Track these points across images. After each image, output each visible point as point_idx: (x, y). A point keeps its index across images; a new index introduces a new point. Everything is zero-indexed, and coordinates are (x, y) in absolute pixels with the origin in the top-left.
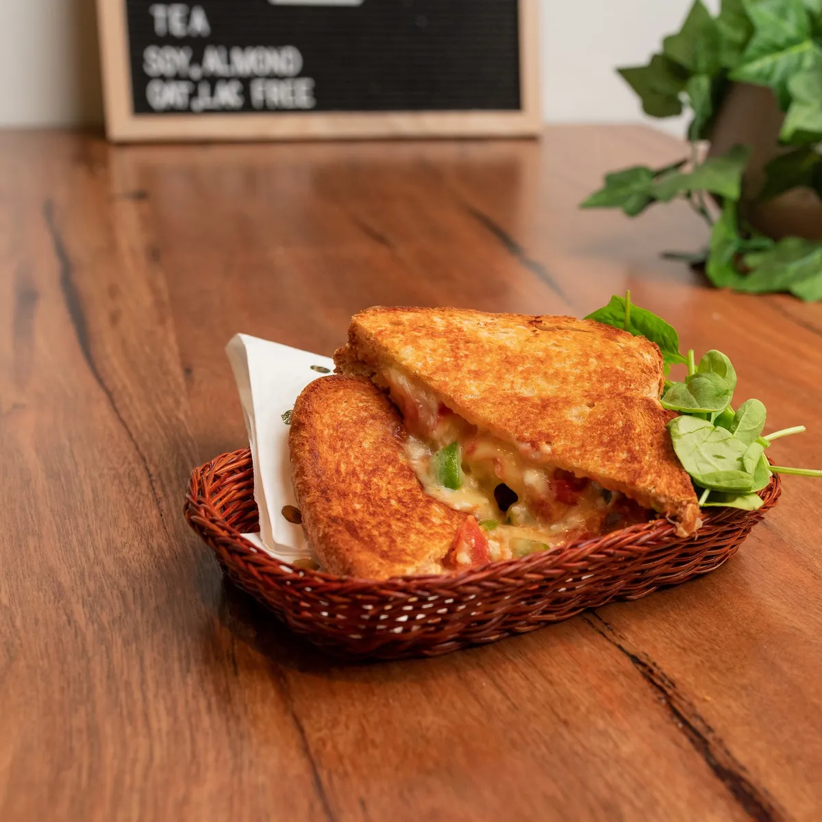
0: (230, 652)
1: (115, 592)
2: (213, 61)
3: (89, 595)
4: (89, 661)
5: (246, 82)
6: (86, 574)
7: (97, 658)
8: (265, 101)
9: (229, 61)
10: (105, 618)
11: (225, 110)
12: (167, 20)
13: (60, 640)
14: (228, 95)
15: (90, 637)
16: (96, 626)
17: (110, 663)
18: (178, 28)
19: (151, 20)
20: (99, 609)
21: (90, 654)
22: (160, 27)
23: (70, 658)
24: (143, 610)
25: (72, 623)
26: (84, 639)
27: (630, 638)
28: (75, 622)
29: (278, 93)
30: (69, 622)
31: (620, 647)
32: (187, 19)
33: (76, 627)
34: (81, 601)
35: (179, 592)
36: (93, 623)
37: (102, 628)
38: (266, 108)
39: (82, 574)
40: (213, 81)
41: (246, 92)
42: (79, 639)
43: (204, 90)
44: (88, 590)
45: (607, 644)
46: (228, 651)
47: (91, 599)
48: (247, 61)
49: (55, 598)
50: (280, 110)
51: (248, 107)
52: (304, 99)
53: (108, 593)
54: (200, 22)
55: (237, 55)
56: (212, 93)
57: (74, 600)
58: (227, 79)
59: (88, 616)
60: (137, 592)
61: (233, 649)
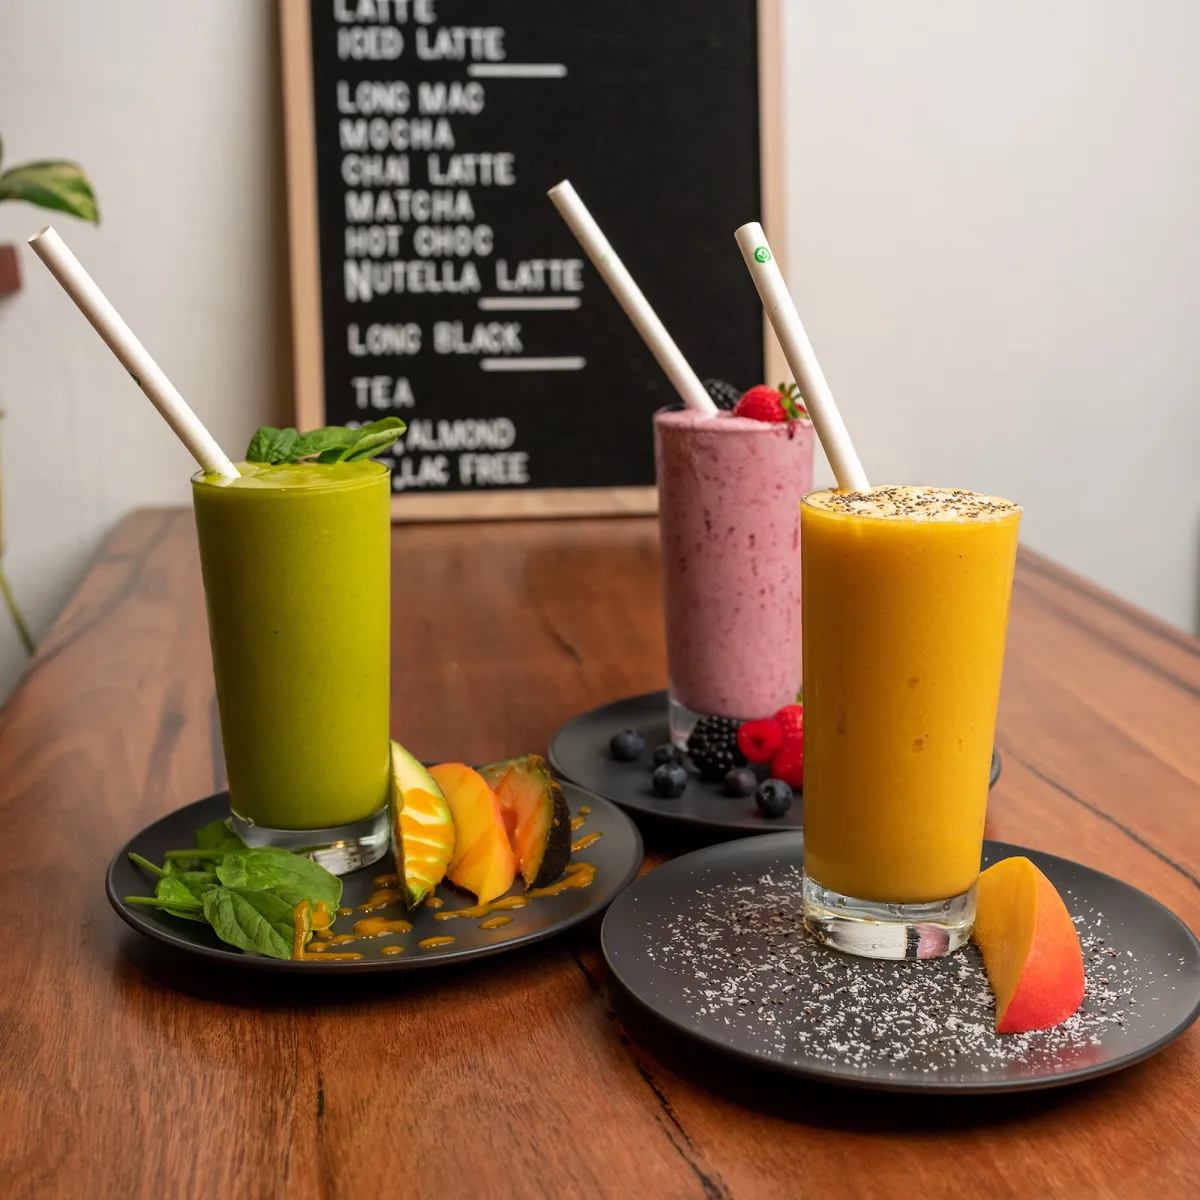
0: (286, 1152)
1: (185, 1080)
2: (419, 436)
3: (159, 1081)
4: (142, 1156)
5: (453, 457)
6: (161, 1057)
7: (152, 1153)
8: (474, 476)
9: (435, 435)
10: (169, 1108)
11: (430, 488)
12: (369, 391)
13: (120, 1131)
14: (433, 471)
15: (150, 1128)
16: (158, 1116)
17: (163, 1158)
18: (380, 401)
19: (353, 392)
20: (165, 1099)
21: (146, 1148)
22: (362, 400)
23: (125, 1152)
24: (209, 1100)
25: (136, 1113)
26: (143, 1132)
27: (708, 1156)
28: (139, 1112)
29: (488, 468)
30: (133, 1110)
31: (694, 1166)
32: (391, 391)
33: (138, 1117)
34: (150, 1086)
35: (250, 1082)
36: (156, 1113)
37: (164, 1120)
38: (476, 486)
39: (157, 1059)
40: (417, 456)
41: (453, 469)
42: (138, 1132)
43: (407, 466)
44: (159, 1076)
45: (681, 1161)
46: (283, 1152)
47: (159, 1086)
48: (454, 435)
49: (124, 1084)
50: (491, 487)
51: (455, 484)
52: (517, 475)
53: (178, 1078)
54: (404, 394)
55: (444, 428)
56: (416, 471)
57: (143, 1085)
58: (433, 454)
59: (153, 1105)
60: (208, 1079)
61: (289, 1149)
